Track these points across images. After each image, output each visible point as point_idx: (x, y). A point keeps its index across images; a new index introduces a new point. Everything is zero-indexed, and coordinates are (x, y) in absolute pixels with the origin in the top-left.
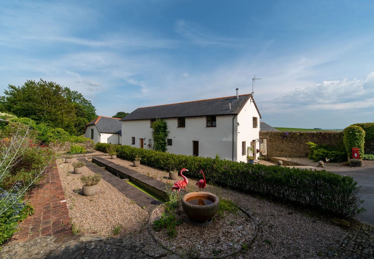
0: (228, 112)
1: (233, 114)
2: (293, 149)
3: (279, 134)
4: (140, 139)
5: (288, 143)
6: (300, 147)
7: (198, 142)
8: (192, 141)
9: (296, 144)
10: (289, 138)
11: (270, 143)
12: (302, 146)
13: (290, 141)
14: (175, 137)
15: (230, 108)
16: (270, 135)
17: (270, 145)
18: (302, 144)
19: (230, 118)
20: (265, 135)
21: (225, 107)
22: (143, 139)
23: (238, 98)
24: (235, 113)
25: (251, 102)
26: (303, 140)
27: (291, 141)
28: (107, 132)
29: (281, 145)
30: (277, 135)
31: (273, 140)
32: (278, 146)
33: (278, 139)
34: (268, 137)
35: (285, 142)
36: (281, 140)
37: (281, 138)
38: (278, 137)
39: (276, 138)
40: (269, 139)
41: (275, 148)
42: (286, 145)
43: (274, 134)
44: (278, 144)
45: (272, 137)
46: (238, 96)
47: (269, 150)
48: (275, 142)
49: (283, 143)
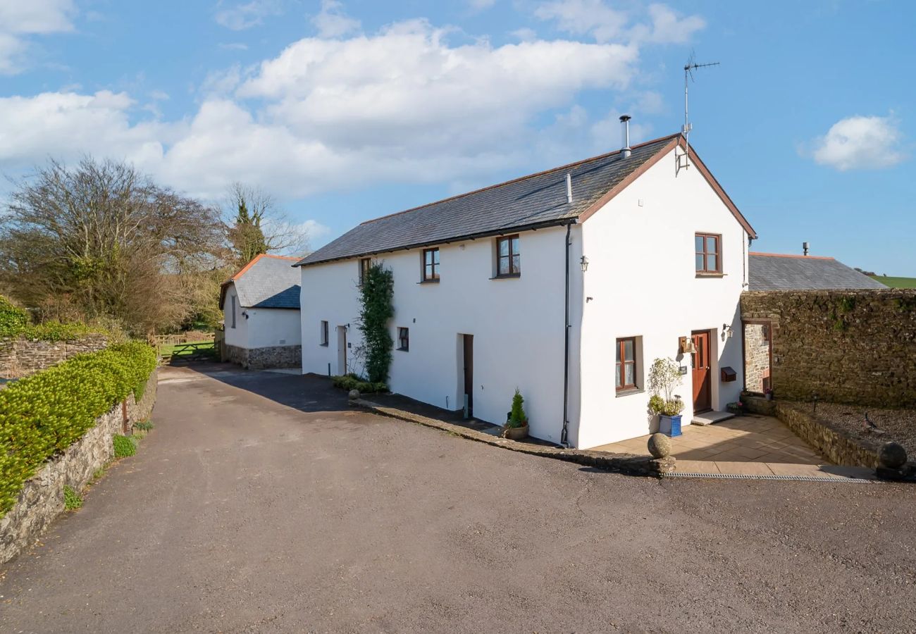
2: (876, 371)
4: (339, 327)
7: (472, 337)
8: (458, 333)
10: (858, 321)
11: (781, 340)
13: (863, 334)
14: (414, 321)
15: (570, 195)
16: (780, 307)
17: (781, 348)
20: (764, 308)
21: (561, 195)
22: (345, 328)
23: (628, 154)
24: (571, 216)
25: (679, 166)
28: (272, 304)
29: (824, 350)
30: (811, 309)
31: (794, 327)
32: (814, 354)
33: (815, 326)
34: (772, 314)
35: (844, 336)
36: (827, 328)
37: (825, 319)
38: (813, 317)
39: (806, 322)
40: (776, 326)
41: (799, 362)
42: (844, 351)
43: (797, 303)
44: (813, 347)
45: (789, 315)
46: (628, 148)
47: (779, 371)
48: (802, 336)
49: (835, 342)
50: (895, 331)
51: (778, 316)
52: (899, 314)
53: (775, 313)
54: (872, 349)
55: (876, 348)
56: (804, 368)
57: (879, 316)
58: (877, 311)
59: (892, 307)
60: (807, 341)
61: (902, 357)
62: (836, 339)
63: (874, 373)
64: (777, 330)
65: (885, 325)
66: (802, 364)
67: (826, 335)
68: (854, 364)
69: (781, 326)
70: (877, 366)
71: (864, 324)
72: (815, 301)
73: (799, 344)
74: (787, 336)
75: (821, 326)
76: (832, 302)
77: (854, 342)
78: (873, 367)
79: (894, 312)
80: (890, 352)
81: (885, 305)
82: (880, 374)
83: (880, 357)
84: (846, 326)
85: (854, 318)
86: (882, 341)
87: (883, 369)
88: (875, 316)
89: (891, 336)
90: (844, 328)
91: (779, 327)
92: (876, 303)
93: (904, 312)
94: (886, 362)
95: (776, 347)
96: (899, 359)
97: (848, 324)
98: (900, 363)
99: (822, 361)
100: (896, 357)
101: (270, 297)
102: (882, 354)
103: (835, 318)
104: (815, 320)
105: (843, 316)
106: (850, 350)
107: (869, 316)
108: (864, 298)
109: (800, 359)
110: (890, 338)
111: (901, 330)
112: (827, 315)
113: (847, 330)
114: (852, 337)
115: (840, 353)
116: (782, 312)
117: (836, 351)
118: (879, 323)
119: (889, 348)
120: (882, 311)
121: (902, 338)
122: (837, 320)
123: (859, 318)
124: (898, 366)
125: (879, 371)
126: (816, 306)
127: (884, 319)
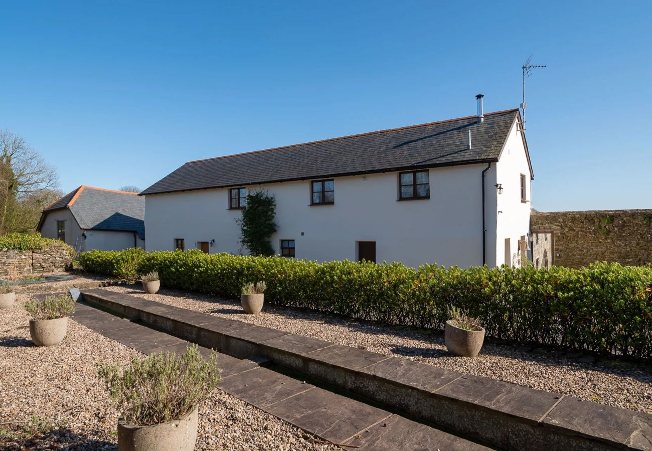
0: (467, 156)
1: (483, 161)
2: (629, 258)
4: (199, 243)
7: (373, 244)
8: (355, 243)
10: (616, 229)
11: (561, 243)
13: (620, 237)
14: (303, 234)
15: (470, 144)
17: (560, 247)
19: (475, 172)
20: (548, 223)
21: (448, 145)
22: (207, 243)
23: (482, 120)
24: (490, 157)
25: (517, 130)
27: (624, 237)
28: (104, 227)
29: (592, 247)
30: (583, 223)
31: (571, 234)
32: (585, 250)
33: (586, 233)
34: (554, 227)
35: (606, 238)
36: (594, 234)
37: (593, 228)
38: (584, 227)
39: (579, 231)
40: (558, 234)
41: (575, 256)
42: (607, 247)
43: (572, 219)
44: (585, 246)
45: (566, 227)
46: (482, 116)
47: (560, 262)
48: (576, 239)
49: (600, 242)
50: (641, 234)
51: (559, 227)
52: (643, 224)
53: (556, 226)
54: (626, 245)
55: (629, 244)
56: (578, 259)
57: (630, 225)
58: (629, 223)
59: (639, 221)
60: (580, 243)
61: (645, 249)
62: (601, 240)
63: (627, 260)
64: (558, 237)
65: (635, 231)
66: (577, 256)
67: (594, 238)
68: (613, 255)
69: (561, 234)
70: (629, 256)
71: (620, 231)
72: (585, 218)
73: (574, 244)
74: (565, 240)
75: (590, 233)
76: (598, 218)
77: (613, 242)
78: (627, 256)
79: (640, 223)
80: (638, 247)
81: (634, 219)
82: (632, 260)
83: (631, 250)
84: (608, 232)
85: (613, 227)
86: (633, 240)
87: (634, 256)
88: (628, 226)
89: (639, 237)
90: (607, 234)
91: (559, 234)
92: (628, 218)
93: (647, 222)
94: (635, 253)
95: (557, 247)
96: (644, 250)
97: (609, 231)
98: (645, 252)
99: (591, 254)
100: (642, 250)
101: (102, 221)
102: (632, 248)
103: (600, 228)
104: (586, 229)
105: (605, 227)
106: (610, 247)
107: (623, 226)
108: (620, 215)
109: (575, 253)
110: (638, 238)
111: (645, 233)
112: (594, 226)
113: (609, 235)
114: (612, 238)
115: (604, 249)
116: (561, 225)
117: (601, 248)
118: (630, 230)
119: (638, 244)
120: (632, 222)
121: (646, 238)
122: (601, 228)
123: (617, 227)
124: (644, 255)
125: (631, 258)
126: (587, 221)
127: (634, 227)
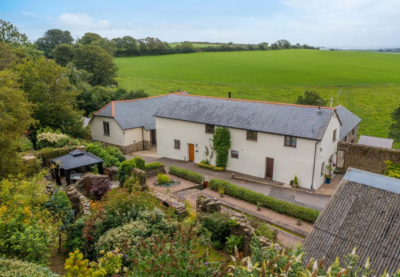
0: (311, 135)
1: (316, 140)
3: (359, 148)
5: (367, 158)
6: (378, 163)
8: (265, 157)
9: (375, 160)
10: (368, 153)
12: (380, 163)
13: (369, 157)
14: (242, 150)
16: (349, 147)
17: (348, 157)
18: (380, 161)
20: (344, 147)
24: (319, 139)
26: (382, 157)
27: (371, 157)
30: (357, 149)
31: (352, 153)
37: (361, 152)
40: (347, 152)
41: (353, 161)
44: (357, 158)
45: (351, 150)
47: (347, 163)
54: (371, 160)
67: (360, 155)
68: (366, 163)
73: (353, 157)
74: (350, 155)
79: (377, 153)
82: (372, 166)
83: (373, 162)
104: (358, 152)
107: (371, 153)
124: (376, 164)
